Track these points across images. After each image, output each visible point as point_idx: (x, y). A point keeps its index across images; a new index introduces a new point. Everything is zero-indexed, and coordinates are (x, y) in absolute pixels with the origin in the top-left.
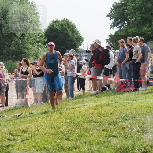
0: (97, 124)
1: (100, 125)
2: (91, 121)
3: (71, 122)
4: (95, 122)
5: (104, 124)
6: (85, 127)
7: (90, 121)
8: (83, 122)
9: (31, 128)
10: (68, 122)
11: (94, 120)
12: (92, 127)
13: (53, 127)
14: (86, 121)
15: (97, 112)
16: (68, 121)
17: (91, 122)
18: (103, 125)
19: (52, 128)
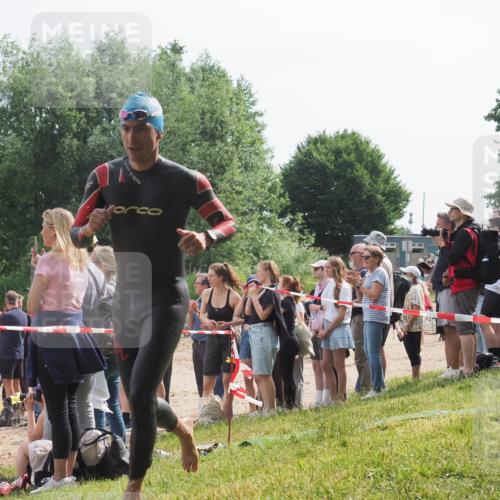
0: (468, 483)
1: (480, 487)
2: (447, 472)
3: (382, 477)
4: (461, 476)
5: (491, 482)
6: (431, 493)
7: (444, 472)
8: (423, 475)
9: (252, 494)
10: (371, 474)
11: (459, 468)
12: (453, 492)
13: (322, 490)
14: (429, 472)
15: (465, 441)
16: (372, 471)
17: (449, 477)
18: (488, 486)
19: (318, 493)
